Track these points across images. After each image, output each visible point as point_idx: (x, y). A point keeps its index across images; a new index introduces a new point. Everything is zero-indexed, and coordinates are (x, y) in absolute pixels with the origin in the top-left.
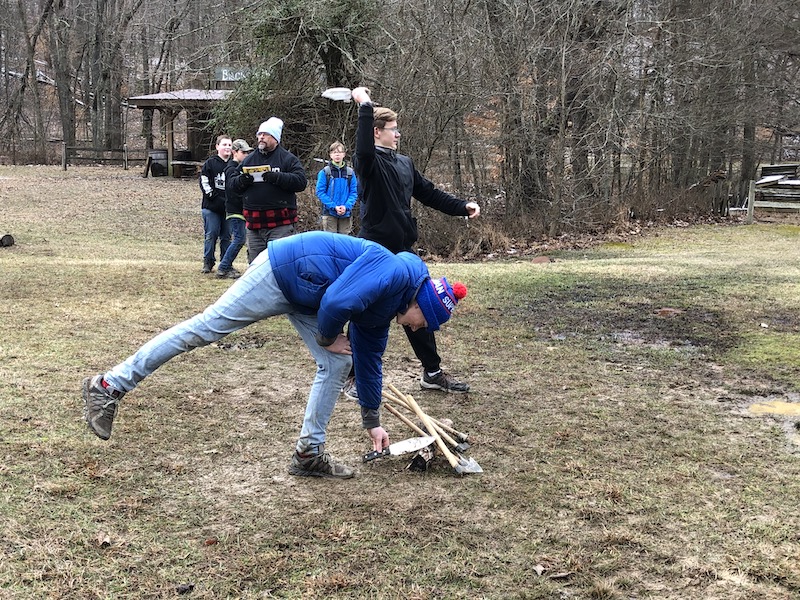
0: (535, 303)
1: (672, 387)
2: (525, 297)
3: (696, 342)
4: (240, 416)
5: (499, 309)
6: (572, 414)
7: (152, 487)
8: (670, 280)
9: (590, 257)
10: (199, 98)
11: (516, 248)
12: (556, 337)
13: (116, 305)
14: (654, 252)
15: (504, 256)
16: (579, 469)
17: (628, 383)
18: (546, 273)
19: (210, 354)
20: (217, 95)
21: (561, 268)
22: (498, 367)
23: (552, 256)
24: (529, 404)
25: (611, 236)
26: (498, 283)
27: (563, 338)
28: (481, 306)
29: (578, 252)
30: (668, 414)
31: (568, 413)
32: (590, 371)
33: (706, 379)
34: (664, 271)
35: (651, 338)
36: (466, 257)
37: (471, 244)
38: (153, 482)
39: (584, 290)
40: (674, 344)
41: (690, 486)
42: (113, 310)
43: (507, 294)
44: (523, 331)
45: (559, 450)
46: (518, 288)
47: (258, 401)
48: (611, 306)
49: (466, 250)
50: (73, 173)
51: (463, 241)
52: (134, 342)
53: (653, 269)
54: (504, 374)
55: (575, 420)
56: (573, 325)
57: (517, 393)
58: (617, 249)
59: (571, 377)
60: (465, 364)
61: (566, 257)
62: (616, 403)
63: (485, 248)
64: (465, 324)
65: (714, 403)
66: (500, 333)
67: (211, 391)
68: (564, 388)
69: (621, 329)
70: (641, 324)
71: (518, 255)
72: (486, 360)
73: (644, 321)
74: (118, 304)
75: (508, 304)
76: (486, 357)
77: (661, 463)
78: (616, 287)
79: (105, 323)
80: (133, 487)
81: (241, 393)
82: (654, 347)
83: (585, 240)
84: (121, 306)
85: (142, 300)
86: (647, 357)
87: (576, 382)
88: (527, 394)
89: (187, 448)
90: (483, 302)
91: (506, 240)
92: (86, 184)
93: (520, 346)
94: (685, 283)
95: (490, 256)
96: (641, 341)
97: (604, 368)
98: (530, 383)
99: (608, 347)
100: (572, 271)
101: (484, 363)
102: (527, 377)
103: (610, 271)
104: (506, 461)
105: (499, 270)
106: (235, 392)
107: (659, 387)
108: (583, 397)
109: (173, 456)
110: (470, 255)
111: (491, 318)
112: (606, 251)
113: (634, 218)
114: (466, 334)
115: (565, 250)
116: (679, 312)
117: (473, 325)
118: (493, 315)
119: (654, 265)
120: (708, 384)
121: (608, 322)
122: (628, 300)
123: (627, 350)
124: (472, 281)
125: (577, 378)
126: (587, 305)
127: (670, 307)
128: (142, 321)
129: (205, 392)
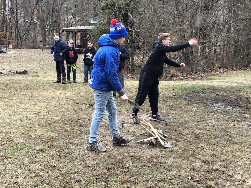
0: (189, 94)
1: (233, 121)
2: (185, 92)
3: (241, 107)
5: (177, 96)
6: (200, 129)
7: (69, 149)
8: (232, 88)
9: (207, 79)
10: (84, 29)
11: (183, 76)
12: (195, 105)
13: (58, 92)
14: (227, 78)
15: (179, 79)
16: (203, 147)
17: (219, 120)
18: (192, 85)
19: (87, 108)
20: (90, 28)
21: (197, 83)
22: (177, 114)
23: (194, 79)
24: (187, 126)
25: (213, 73)
26: (177, 88)
27: (198, 105)
28: (171, 95)
29: (202, 78)
30: (232, 130)
31: (199, 129)
32: (206, 116)
33: (244, 119)
34: (230, 84)
35: (226, 106)
36: (167, 79)
37: (168, 75)
38: (69, 147)
39: (204, 90)
40: (233, 108)
41: (238, 153)
42: (57, 94)
43: (180, 91)
44: (185, 103)
45: (196, 141)
46: (183, 89)
48: (213, 95)
49: (167, 77)
50: (45, 52)
51: (166, 74)
52: (64, 104)
53: (227, 84)
54: (179, 116)
55: (201, 131)
56: (201, 101)
57: (183, 122)
58: (215, 77)
59: (200, 118)
60: (166, 113)
61: (199, 80)
62: (215, 126)
63: (173, 76)
64: (166, 100)
65: (246, 127)
66: (177, 103)
67: (87, 120)
68: (198, 121)
69: (217, 103)
70: (223, 101)
71: (183, 79)
72: (173, 112)
75: (180, 94)
76: (173, 111)
77: (229, 146)
78: (215, 89)
79: (55, 98)
80: (63, 149)
82: (227, 109)
83: (205, 74)
84: (60, 93)
85: (66, 91)
86: (225, 112)
87: (202, 119)
88: (186, 123)
89: (80, 137)
90: (172, 93)
91: (180, 74)
93: (184, 107)
94: (237, 88)
95: (174, 79)
96: (223, 107)
97: (211, 115)
98: (187, 119)
99: (212, 108)
100: (201, 84)
101: (172, 113)
102: (186, 117)
103: (213, 84)
104: (179, 144)
105: (177, 84)
107: (229, 121)
108: (204, 124)
109: (75, 139)
110: (168, 78)
111: (174, 99)
112: (211, 78)
113: (221, 67)
114: (167, 104)
115: (198, 77)
116: (235, 97)
117: (169, 101)
118: (176, 98)
119: (227, 82)
120: (244, 121)
121: (212, 100)
122: (219, 94)
123: (218, 109)
124: (168, 87)
125: (202, 118)
126: (205, 95)
127: (232, 96)
128: (66, 97)
129: (85, 120)
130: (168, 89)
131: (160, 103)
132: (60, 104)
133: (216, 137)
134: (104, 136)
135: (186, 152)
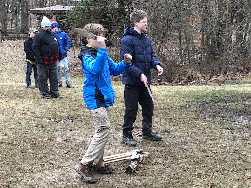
0: (204, 104)
2: (199, 101)
4: (57, 150)
5: (186, 106)
6: (204, 151)
7: (13, 177)
11: (205, 79)
12: (208, 119)
13: (13, 102)
15: (198, 83)
16: (200, 174)
17: (235, 138)
19: (50, 124)
21: (221, 88)
22: (177, 131)
23: (219, 83)
24: (186, 147)
25: (250, 74)
26: (189, 95)
27: (211, 119)
28: (178, 105)
29: (234, 81)
30: (248, 152)
31: (203, 151)
32: (218, 133)
36: (180, 83)
38: (15, 175)
39: (229, 98)
42: (11, 104)
43: (193, 99)
44: (193, 116)
45: (193, 166)
46: (197, 96)
47: (67, 144)
48: (240, 106)
49: (181, 80)
51: (179, 76)
52: (17, 118)
54: (178, 134)
55: (205, 154)
56: (217, 114)
57: (182, 142)
59: (209, 136)
60: (162, 129)
61: (227, 83)
62: (225, 147)
63: (190, 79)
64: (167, 112)
66: (182, 117)
67: (47, 139)
68: (204, 140)
69: (239, 116)
71: (205, 82)
72: (172, 128)
74: (14, 102)
75: (191, 104)
76: (173, 127)
77: (237, 173)
79: (6, 110)
80: (6, 177)
81: (60, 140)
83: (238, 75)
85: (25, 100)
86: (247, 128)
87: (211, 138)
88: (186, 143)
89: (32, 162)
90: (179, 103)
91: (199, 75)
92: (10, 49)
93: (190, 122)
95: (192, 82)
96: (247, 121)
97: (225, 132)
98: (189, 138)
99: (230, 123)
100: (225, 90)
101: (171, 129)
102: (189, 135)
103: (243, 90)
104: (169, 170)
105: (190, 89)
106: (57, 140)
107: (248, 141)
108: (211, 144)
109: (25, 165)
110: (182, 82)
111: (180, 110)
114: (167, 117)
115: (227, 80)
117: (171, 113)
118: (182, 109)
121: (234, 113)
122: (247, 103)
123: (239, 125)
124: (177, 93)
125: (211, 136)
126: (227, 105)
128: (23, 109)
129: (44, 140)
130: (175, 96)
131: (157, 116)
132: (11, 118)
133: (224, 161)
134: (66, 160)
135: (174, 181)
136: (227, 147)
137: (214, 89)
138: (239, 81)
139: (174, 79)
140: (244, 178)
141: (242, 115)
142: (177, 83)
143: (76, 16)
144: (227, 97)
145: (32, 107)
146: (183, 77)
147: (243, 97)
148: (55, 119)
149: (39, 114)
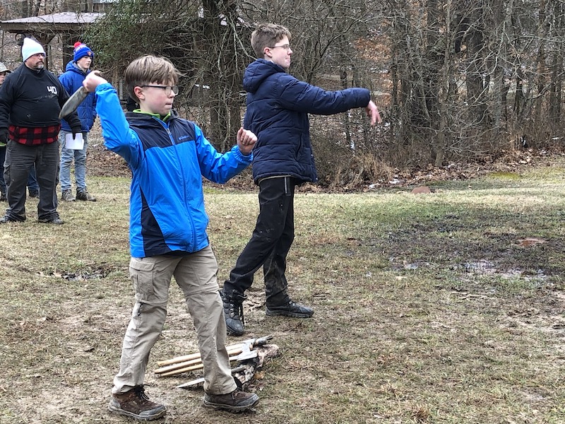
0: (398, 233)
1: (511, 314)
2: (388, 227)
3: (548, 271)
4: (70, 343)
5: (359, 239)
6: (402, 339)
8: (544, 211)
9: (474, 187)
11: (400, 178)
12: (408, 267)
14: (542, 181)
15: (386, 187)
16: (393, 391)
17: (469, 309)
18: (418, 203)
22: (340, 295)
23: (432, 186)
24: (360, 331)
25: (499, 165)
26: (366, 214)
27: (415, 268)
28: (341, 236)
29: (463, 181)
30: (498, 340)
31: (398, 339)
32: (432, 299)
33: (547, 308)
34: (540, 201)
35: (505, 267)
36: (346, 188)
39: (452, 220)
40: (526, 273)
43: (374, 224)
44: (377, 261)
45: (378, 373)
46: (383, 217)
47: (91, 329)
48: (477, 237)
49: (346, 181)
51: (343, 172)
53: (531, 199)
54: (344, 302)
55: (402, 346)
56: (429, 254)
57: (352, 320)
58: (504, 179)
59: (411, 306)
60: (307, 293)
61: (449, 188)
62: (448, 330)
63: (367, 178)
64: (319, 254)
65: (549, 330)
66: (352, 262)
67: (44, 319)
68: (401, 315)
69: (477, 259)
70: (497, 253)
71: (401, 186)
72: (330, 289)
73: (503, 251)
75: (370, 234)
76: (332, 286)
77: (476, 386)
78: (485, 216)
81: (74, 321)
82: (505, 276)
83: (472, 170)
86: (495, 286)
87: (415, 310)
88: (361, 321)
90: (346, 232)
91: (388, 169)
93: (369, 275)
94: (559, 213)
95: (372, 186)
96: (494, 270)
97: (447, 296)
98: (369, 311)
99: (458, 276)
100: (445, 202)
101: (328, 291)
102: (366, 304)
103: (484, 201)
104: (322, 384)
105: (369, 201)
106: (68, 320)
107: (498, 314)
108: (417, 324)
110: (351, 185)
111: (348, 249)
112: (492, 181)
113: (526, 146)
114: (318, 264)
115: (449, 180)
116: (541, 242)
117: (328, 255)
118: (351, 246)
119: (534, 195)
120: (548, 312)
121: (465, 252)
122: (493, 230)
123: (476, 279)
124: (339, 211)
125: (417, 306)
126: (451, 235)
127: (535, 237)
129: (38, 320)
130: (335, 217)
131: (296, 263)
133: (446, 361)
134: (90, 366)
135: (336, 408)
136: (452, 330)
137: (421, 200)
138: (474, 181)
139: (333, 179)
140: (491, 398)
141: (483, 257)
142: (339, 189)
143: (109, 38)
144: (450, 217)
145: (10, 246)
146: (352, 174)
147: (484, 218)
148: (64, 273)
149: (26, 262)
